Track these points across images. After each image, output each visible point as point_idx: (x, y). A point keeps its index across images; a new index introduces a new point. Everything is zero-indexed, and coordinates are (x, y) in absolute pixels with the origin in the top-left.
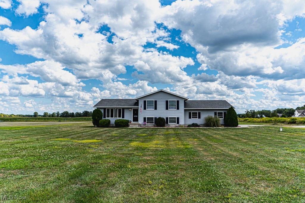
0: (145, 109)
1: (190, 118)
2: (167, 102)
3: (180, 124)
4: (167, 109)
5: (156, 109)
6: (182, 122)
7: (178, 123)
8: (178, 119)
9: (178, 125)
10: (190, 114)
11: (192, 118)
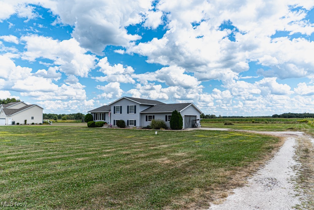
0: (114, 113)
1: (147, 120)
2: (128, 107)
3: (136, 126)
4: (128, 113)
5: (121, 113)
6: (138, 124)
7: (135, 125)
8: (135, 121)
9: (135, 127)
10: (147, 116)
11: (149, 120)
